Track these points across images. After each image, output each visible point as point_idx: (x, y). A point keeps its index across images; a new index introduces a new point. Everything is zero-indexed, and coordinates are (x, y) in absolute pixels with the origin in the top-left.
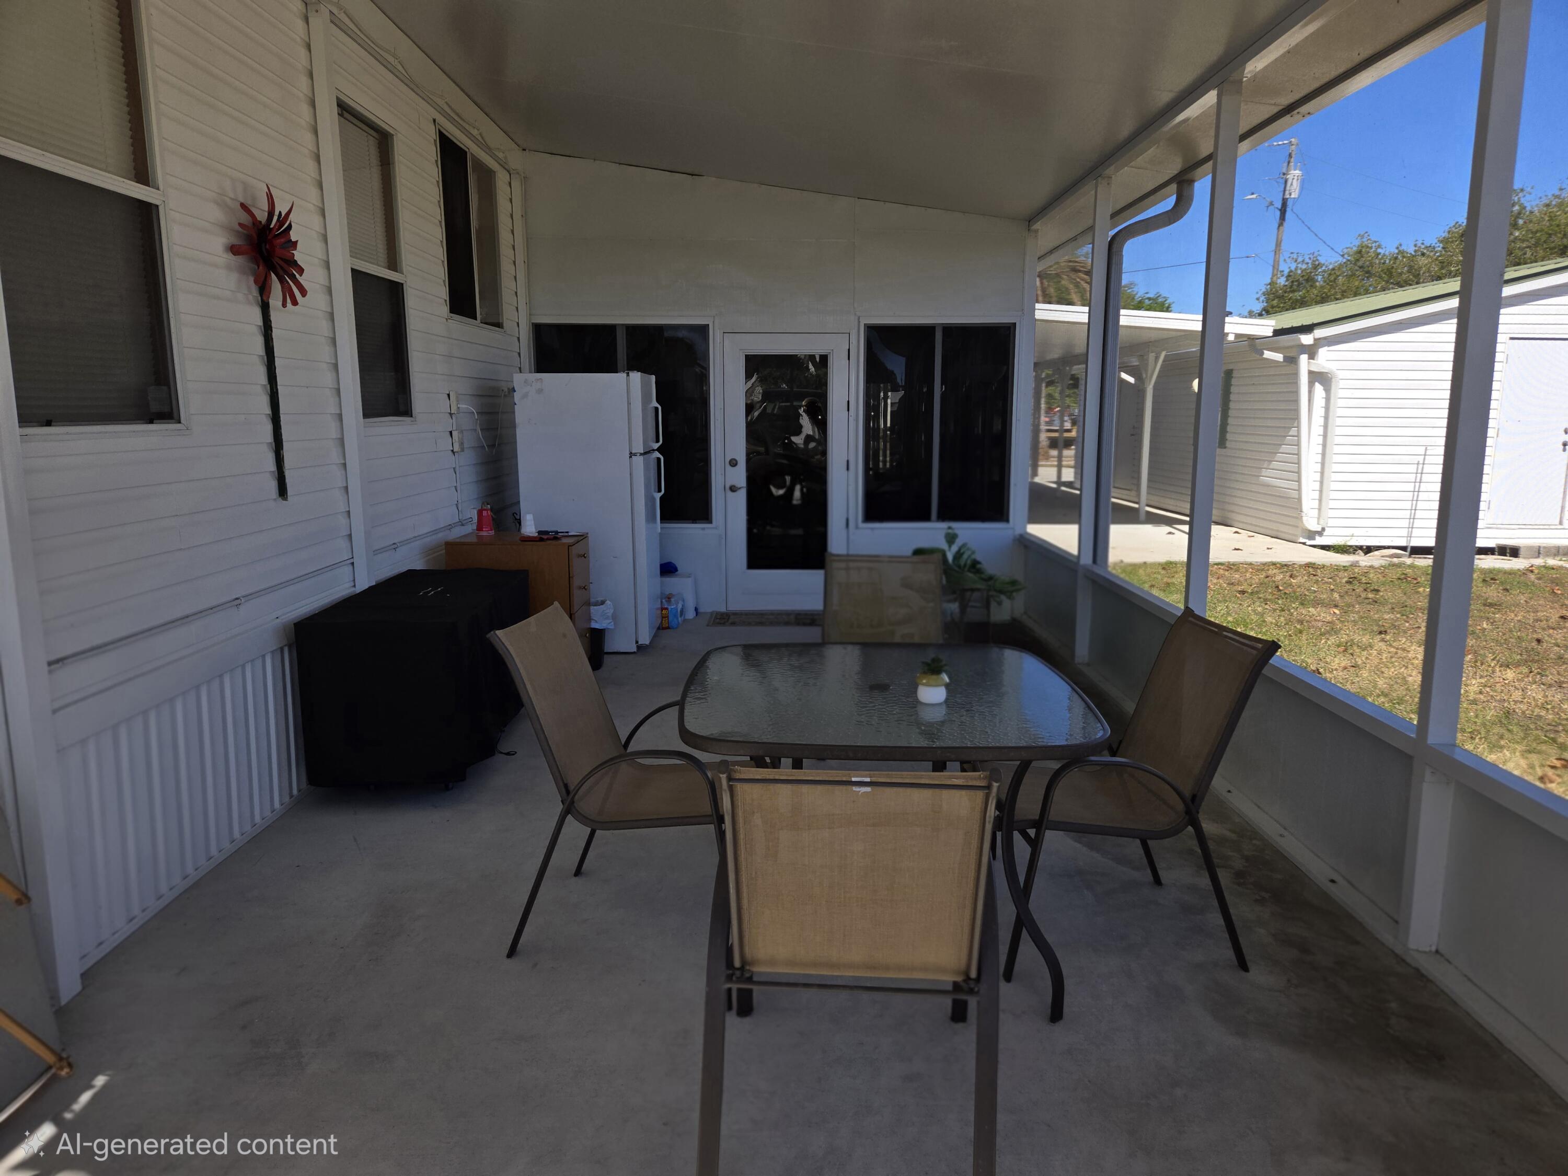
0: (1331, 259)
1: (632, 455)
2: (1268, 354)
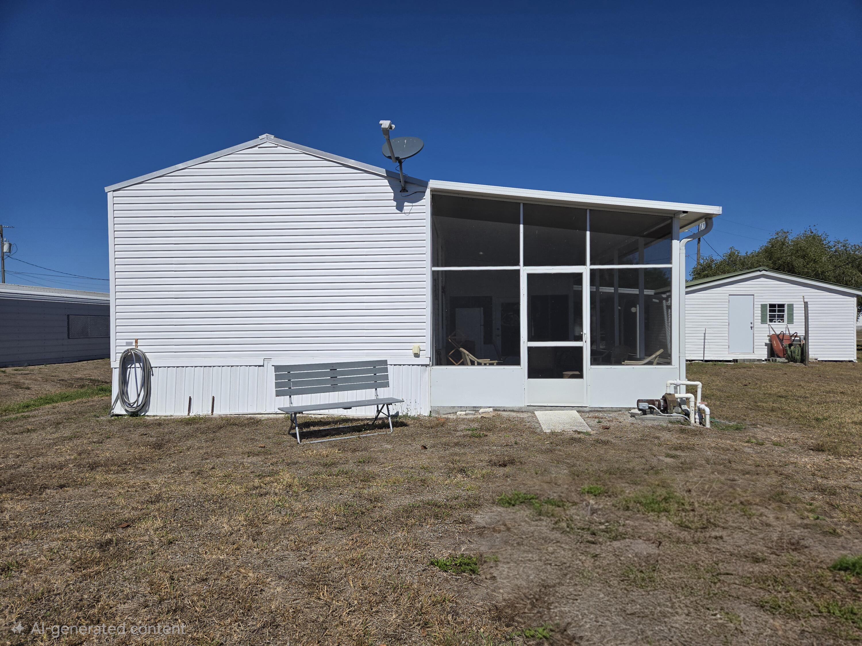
0: (718, 258)
1: (481, 325)
2: (654, 300)
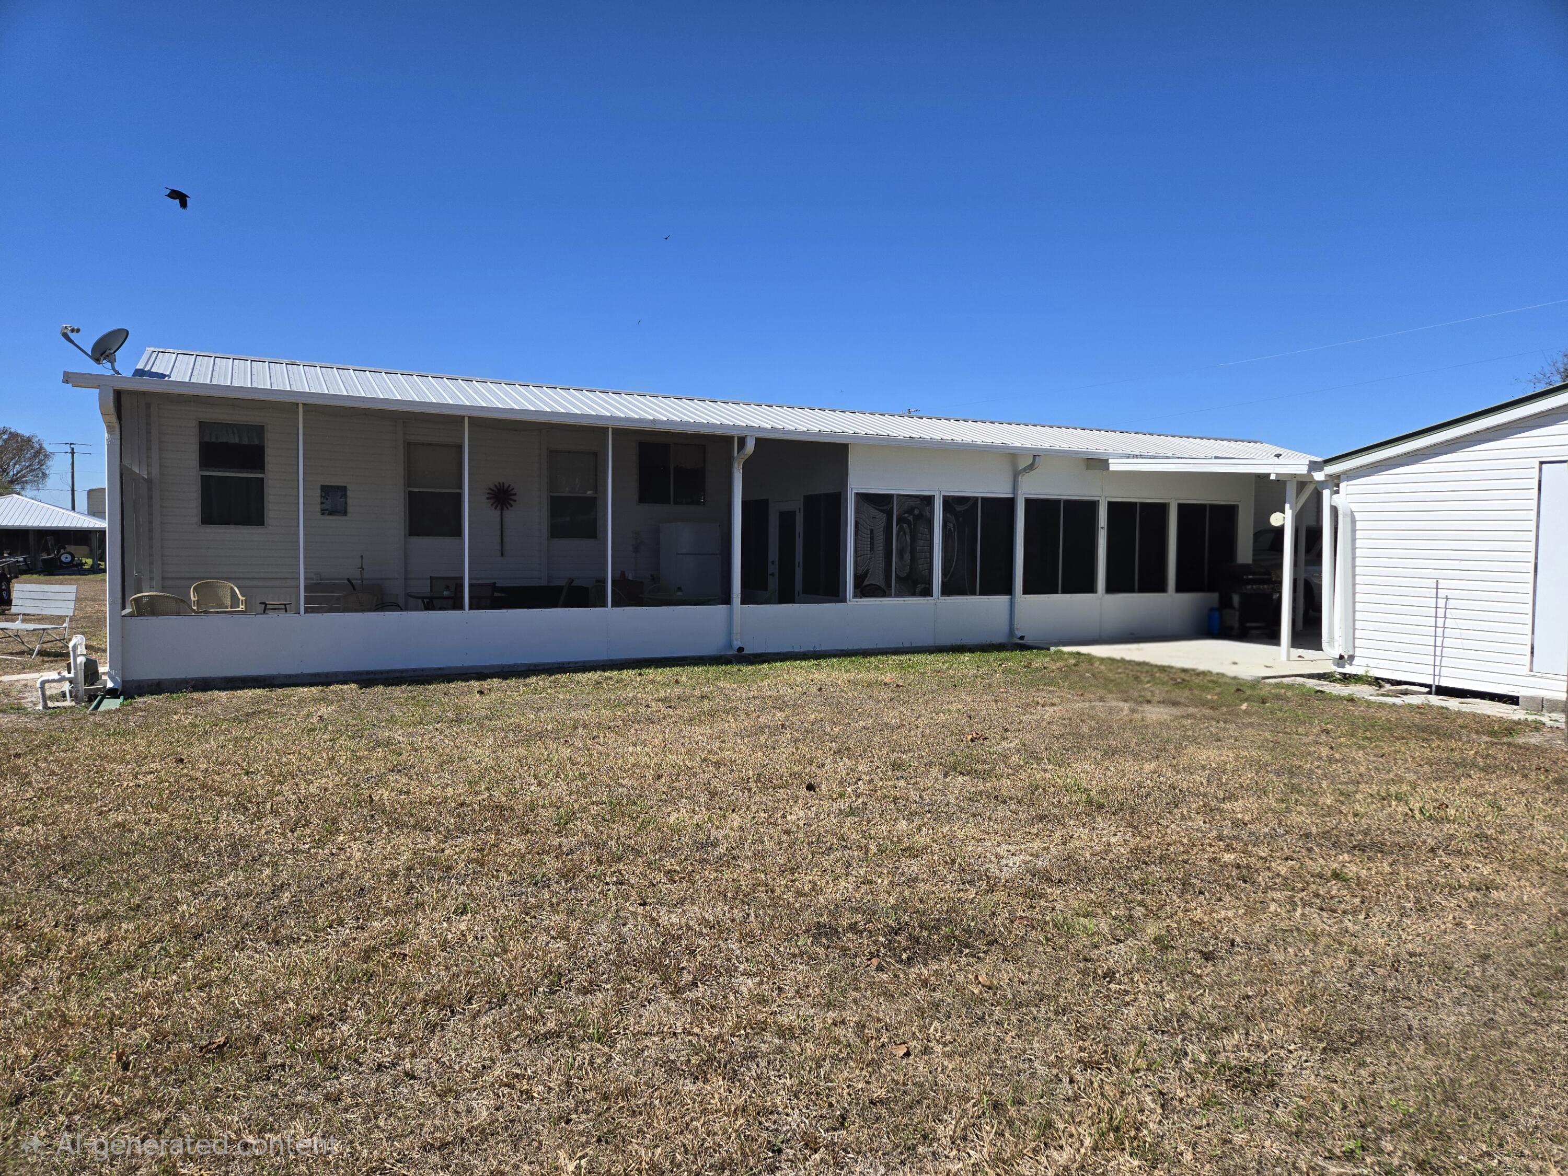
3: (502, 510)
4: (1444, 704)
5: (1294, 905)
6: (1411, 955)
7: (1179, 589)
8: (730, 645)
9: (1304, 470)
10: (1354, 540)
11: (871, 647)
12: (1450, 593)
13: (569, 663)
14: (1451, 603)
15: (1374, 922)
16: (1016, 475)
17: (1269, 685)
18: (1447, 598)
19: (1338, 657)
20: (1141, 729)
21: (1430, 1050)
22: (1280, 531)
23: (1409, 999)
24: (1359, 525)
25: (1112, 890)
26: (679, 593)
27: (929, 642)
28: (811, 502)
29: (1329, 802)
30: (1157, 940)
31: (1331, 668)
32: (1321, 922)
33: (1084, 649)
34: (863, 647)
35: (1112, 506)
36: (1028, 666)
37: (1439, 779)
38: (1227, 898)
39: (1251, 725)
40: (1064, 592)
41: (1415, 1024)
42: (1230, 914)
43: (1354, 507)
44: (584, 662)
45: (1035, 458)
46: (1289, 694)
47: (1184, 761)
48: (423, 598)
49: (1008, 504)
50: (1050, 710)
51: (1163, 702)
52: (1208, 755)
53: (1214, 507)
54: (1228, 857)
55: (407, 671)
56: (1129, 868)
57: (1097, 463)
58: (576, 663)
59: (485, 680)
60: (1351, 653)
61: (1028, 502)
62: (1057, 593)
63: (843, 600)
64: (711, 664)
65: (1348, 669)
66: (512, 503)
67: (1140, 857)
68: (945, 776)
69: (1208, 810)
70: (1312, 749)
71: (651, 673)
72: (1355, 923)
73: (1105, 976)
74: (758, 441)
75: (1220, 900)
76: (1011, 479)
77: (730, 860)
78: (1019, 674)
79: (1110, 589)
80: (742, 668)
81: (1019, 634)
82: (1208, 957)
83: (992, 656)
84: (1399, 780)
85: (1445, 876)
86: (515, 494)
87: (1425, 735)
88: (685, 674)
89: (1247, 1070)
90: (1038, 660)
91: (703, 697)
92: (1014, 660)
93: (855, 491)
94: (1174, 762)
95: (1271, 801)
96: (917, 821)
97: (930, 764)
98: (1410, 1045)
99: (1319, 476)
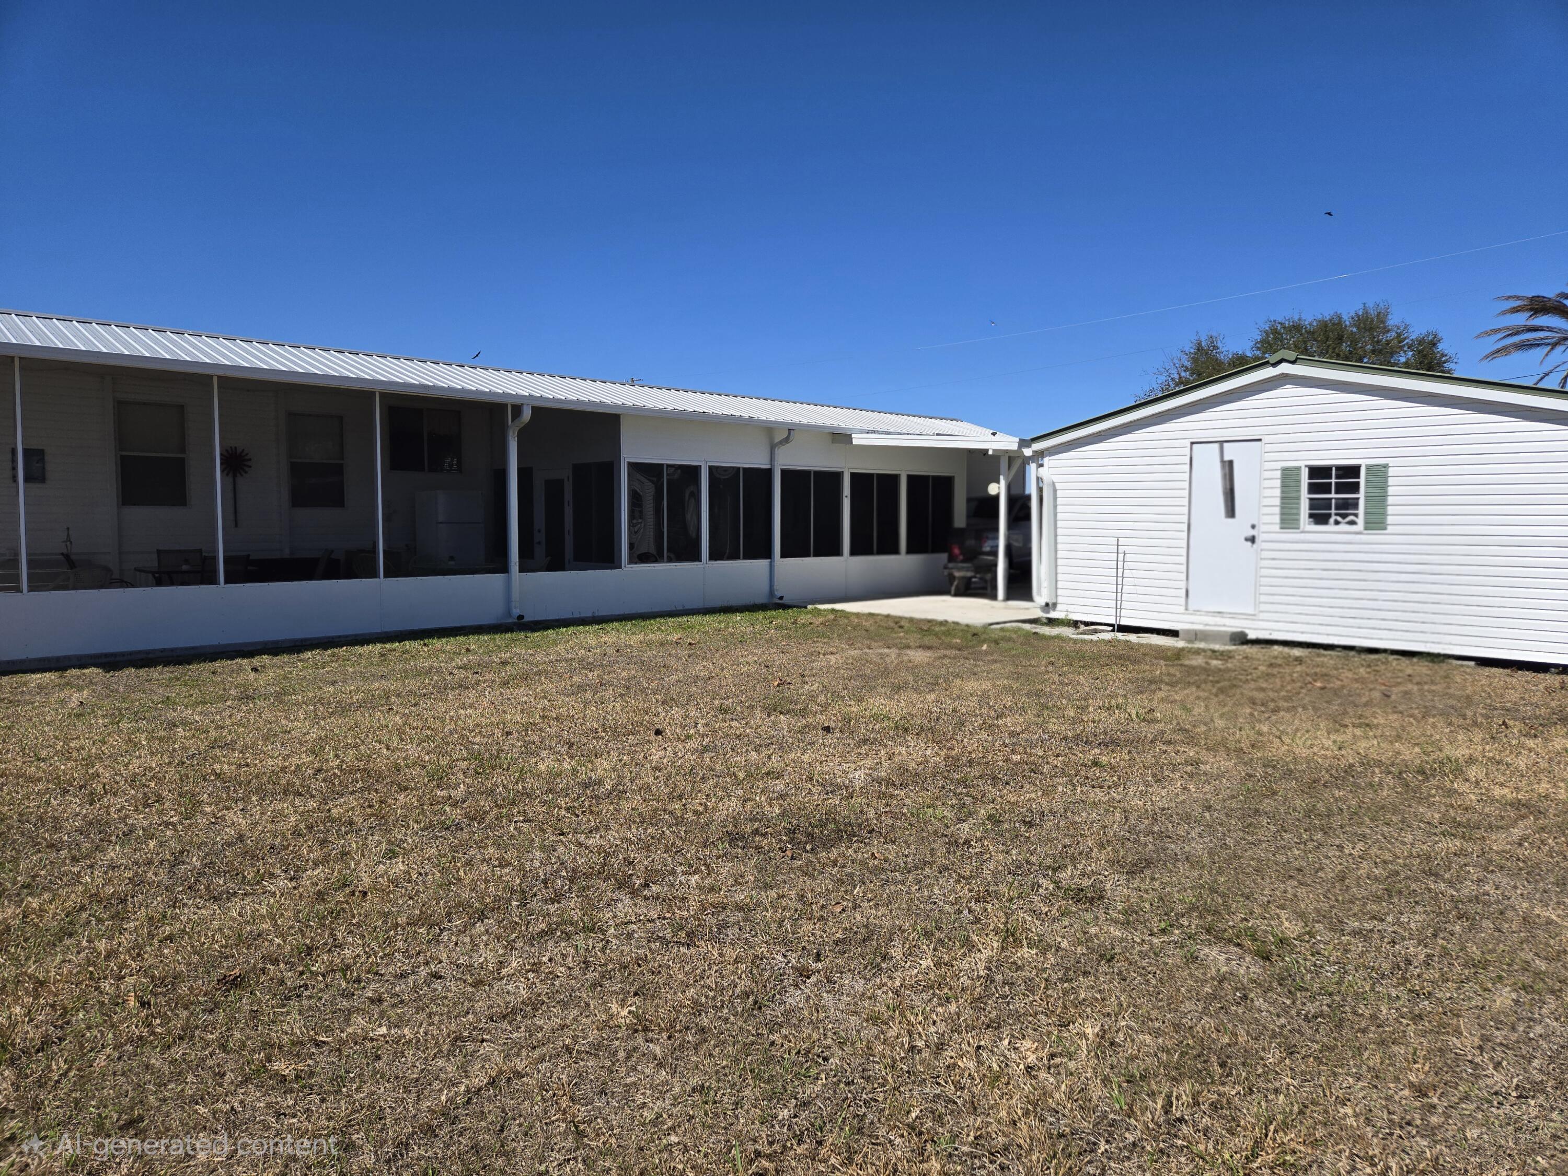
3: (235, 476)
4: (1128, 638)
5: (1074, 785)
6: (1164, 809)
7: (910, 551)
8: (509, 613)
9: (1014, 446)
10: (1055, 506)
11: (646, 611)
12: (1127, 549)
13: (339, 637)
14: (1127, 556)
15: (1131, 791)
16: (773, 448)
17: (996, 629)
18: (1124, 553)
19: (1044, 604)
20: (913, 668)
21: (1192, 866)
22: (996, 498)
23: (1170, 837)
24: (1059, 493)
25: (943, 787)
26: (452, 563)
27: (699, 604)
28: (580, 471)
29: (1072, 714)
30: (990, 817)
31: (1038, 614)
32: (1098, 795)
33: (838, 606)
34: (639, 611)
35: (854, 476)
36: (795, 623)
37: (1141, 692)
38: (1027, 786)
39: (995, 661)
40: (816, 555)
41: (1178, 851)
42: (1033, 795)
43: (1055, 479)
44: (356, 635)
45: (791, 431)
46: (1014, 636)
47: (956, 692)
48: (153, 573)
49: (767, 474)
50: (832, 657)
51: (920, 647)
52: (972, 685)
53: (935, 478)
54: (1016, 758)
55: (153, 651)
56: (949, 771)
57: (841, 438)
58: (347, 636)
59: (253, 657)
60: (1054, 601)
61: (784, 472)
62: (809, 556)
63: (619, 567)
64: (496, 632)
65: (1053, 615)
66: (247, 469)
67: (953, 762)
68: (769, 716)
69: (990, 728)
70: (1046, 677)
71: (437, 643)
72: (1118, 794)
73: (964, 843)
74: (535, 409)
75: (1022, 787)
76: (769, 449)
77: (619, 793)
78: (790, 630)
79: (854, 552)
80: (529, 635)
81: (778, 594)
82: (1030, 824)
83: (760, 615)
84: (1114, 696)
85: (1166, 758)
86: (250, 460)
87: (1122, 662)
88: (473, 642)
89: (1082, 890)
90: (803, 618)
91: (504, 663)
92: (781, 618)
93: (627, 460)
94: (948, 693)
95: (1030, 715)
96: (765, 752)
97: (751, 707)
98: (1179, 864)
99: (1027, 452)
